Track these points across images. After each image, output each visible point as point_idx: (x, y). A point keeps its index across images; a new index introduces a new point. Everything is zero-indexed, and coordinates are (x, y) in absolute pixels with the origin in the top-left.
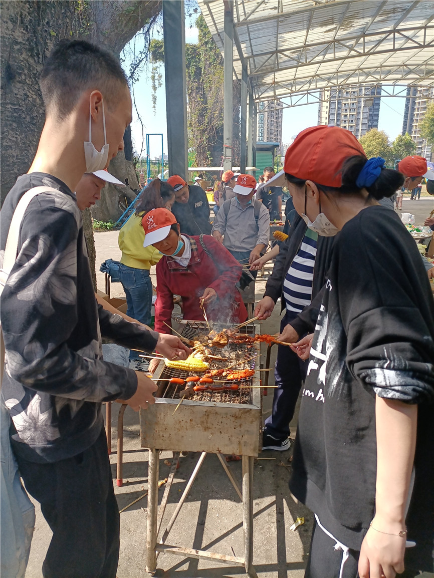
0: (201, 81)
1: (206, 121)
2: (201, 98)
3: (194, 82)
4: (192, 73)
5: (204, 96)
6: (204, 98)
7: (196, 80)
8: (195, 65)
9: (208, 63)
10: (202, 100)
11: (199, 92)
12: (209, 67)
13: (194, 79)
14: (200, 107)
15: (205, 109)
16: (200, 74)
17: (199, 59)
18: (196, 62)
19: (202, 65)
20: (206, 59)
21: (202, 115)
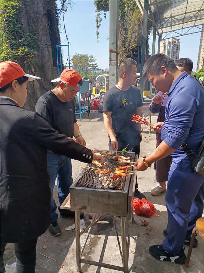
0: (125, 21)
1: (127, 45)
2: (124, 31)
3: (121, 21)
4: (120, 16)
5: (126, 30)
6: (126, 31)
7: (122, 20)
8: (121, 11)
9: (129, 8)
10: (125, 32)
11: (123, 27)
12: (130, 11)
13: (121, 20)
14: (123, 37)
15: (126, 38)
16: (124, 16)
17: (124, 7)
18: (122, 9)
19: (126, 10)
20: (128, 6)
21: (124, 42)
